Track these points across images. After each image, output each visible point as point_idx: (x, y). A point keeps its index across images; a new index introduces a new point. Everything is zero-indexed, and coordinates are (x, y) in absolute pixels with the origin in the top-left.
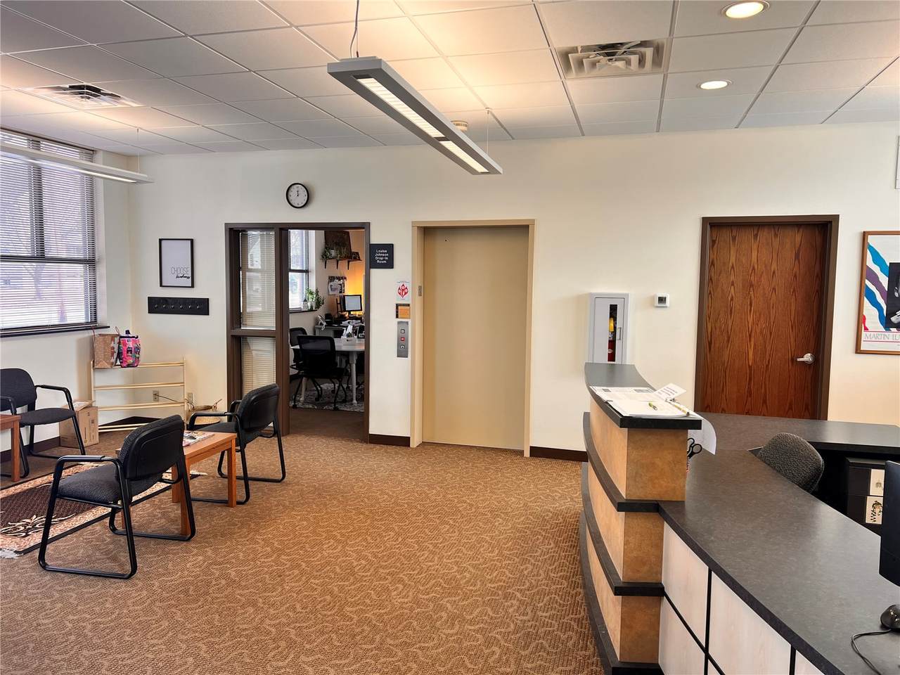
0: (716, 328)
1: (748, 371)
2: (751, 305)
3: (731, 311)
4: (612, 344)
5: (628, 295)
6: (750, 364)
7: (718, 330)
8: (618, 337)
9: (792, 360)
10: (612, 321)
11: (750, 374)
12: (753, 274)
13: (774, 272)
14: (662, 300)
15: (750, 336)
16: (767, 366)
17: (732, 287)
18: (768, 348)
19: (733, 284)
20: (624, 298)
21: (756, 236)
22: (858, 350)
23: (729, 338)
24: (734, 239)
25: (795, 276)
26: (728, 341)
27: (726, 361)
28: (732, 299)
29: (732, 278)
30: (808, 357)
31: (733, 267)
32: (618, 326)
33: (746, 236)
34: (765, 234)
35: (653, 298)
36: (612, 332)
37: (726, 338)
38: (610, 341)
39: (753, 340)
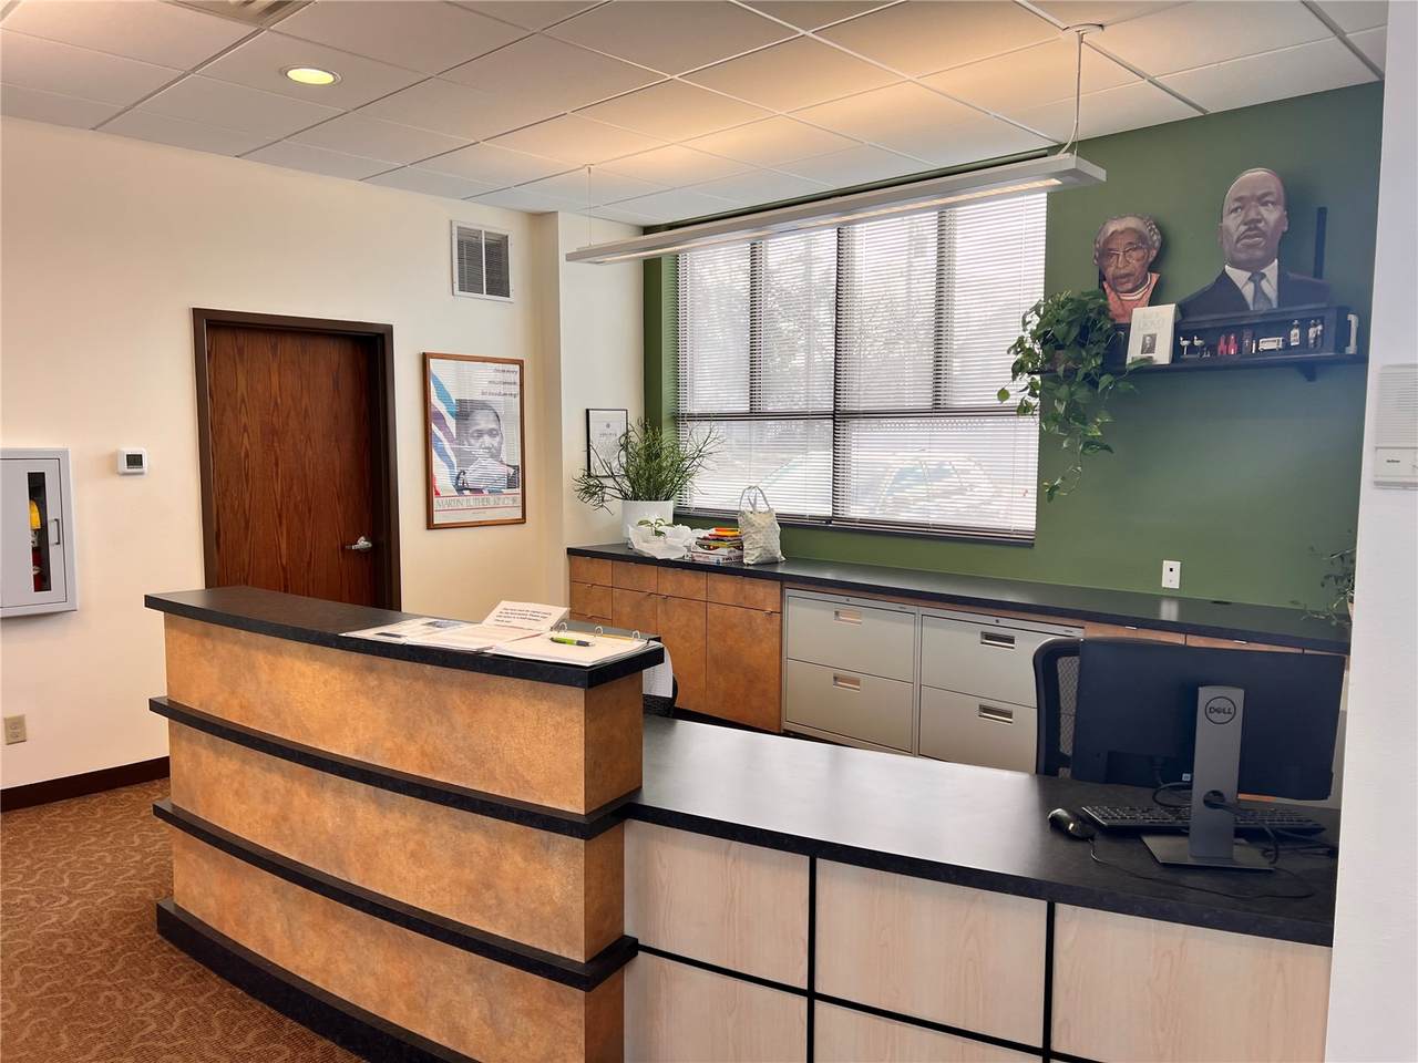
0: (224, 508)
1: (282, 575)
2: (277, 464)
3: (247, 475)
4: (40, 556)
5: (66, 452)
6: (284, 563)
7: (228, 510)
8: (52, 538)
9: (343, 548)
10: (36, 508)
11: (286, 579)
12: (275, 414)
13: (306, 411)
14: (135, 460)
15: (280, 516)
16: (309, 563)
17: (246, 435)
18: (309, 534)
19: (245, 430)
20: (59, 459)
21: (274, 348)
22: (430, 525)
23: (247, 522)
24: (241, 351)
25: (336, 417)
26: (247, 527)
27: (247, 560)
28: (247, 456)
29: (244, 419)
30: (362, 543)
31: (243, 400)
32: (50, 517)
33: (261, 347)
34: (289, 346)
35: (114, 457)
36: (36, 531)
37: (243, 524)
38: (34, 550)
39: (284, 521)
